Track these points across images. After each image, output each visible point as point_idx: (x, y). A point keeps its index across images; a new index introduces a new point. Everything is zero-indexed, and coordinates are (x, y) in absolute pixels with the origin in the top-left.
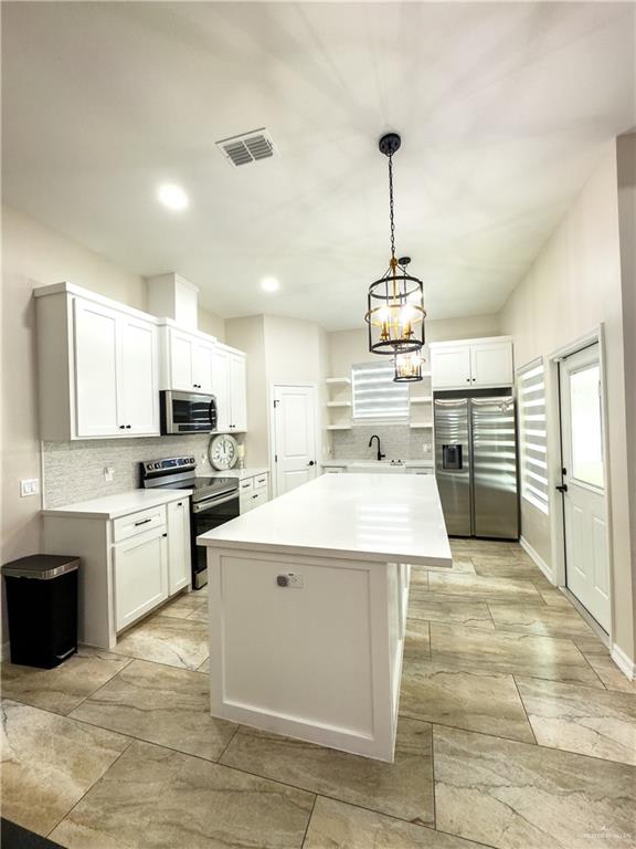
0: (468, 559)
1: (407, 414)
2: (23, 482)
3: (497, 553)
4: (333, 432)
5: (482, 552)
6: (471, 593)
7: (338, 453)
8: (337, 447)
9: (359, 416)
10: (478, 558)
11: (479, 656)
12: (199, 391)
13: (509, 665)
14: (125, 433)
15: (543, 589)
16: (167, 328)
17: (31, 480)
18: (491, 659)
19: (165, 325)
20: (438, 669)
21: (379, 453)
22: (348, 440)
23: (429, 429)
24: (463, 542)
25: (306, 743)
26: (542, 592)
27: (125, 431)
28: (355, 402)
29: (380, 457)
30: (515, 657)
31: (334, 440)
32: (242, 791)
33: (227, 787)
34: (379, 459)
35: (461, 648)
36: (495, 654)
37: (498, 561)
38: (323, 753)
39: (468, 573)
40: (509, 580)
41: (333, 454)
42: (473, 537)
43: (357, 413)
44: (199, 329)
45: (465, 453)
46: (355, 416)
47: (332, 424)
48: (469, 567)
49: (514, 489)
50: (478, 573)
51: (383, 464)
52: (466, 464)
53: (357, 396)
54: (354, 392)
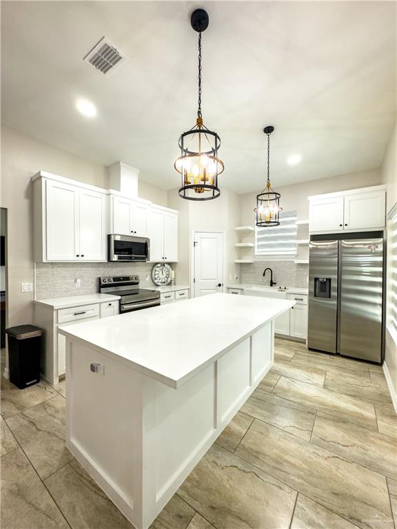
0: (323, 373)
1: (295, 253)
2: (23, 284)
3: (354, 372)
4: (241, 264)
5: (339, 368)
6: (308, 403)
7: (243, 279)
8: (243, 275)
9: (258, 254)
10: (332, 373)
11: (277, 462)
12: (135, 235)
13: (301, 481)
14: (80, 259)
15: (383, 414)
16: (112, 196)
17: (28, 284)
18: (288, 469)
19: (110, 194)
20: (235, 463)
21: (271, 281)
22: (250, 271)
23: (306, 264)
24: (328, 357)
25: (100, 490)
26: (379, 418)
27: (80, 258)
28: (257, 244)
29: (272, 284)
30: (312, 475)
31: (241, 270)
32: (38, 510)
33: (34, 502)
34: (271, 285)
35: (266, 450)
36: (294, 466)
37: (350, 379)
38: (102, 502)
39: (316, 384)
40: (350, 398)
41: (240, 279)
42: (338, 354)
43: (257, 252)
44: (140, 196)
45: (334, 285)
46: (256, 253)
47: (240, 259)
48: (320, 380)
49: (380, 319)
50: (325, 386)
51: (274, 290)
52: (334, 294)
53: (259, 240)
54: (257, 236)
